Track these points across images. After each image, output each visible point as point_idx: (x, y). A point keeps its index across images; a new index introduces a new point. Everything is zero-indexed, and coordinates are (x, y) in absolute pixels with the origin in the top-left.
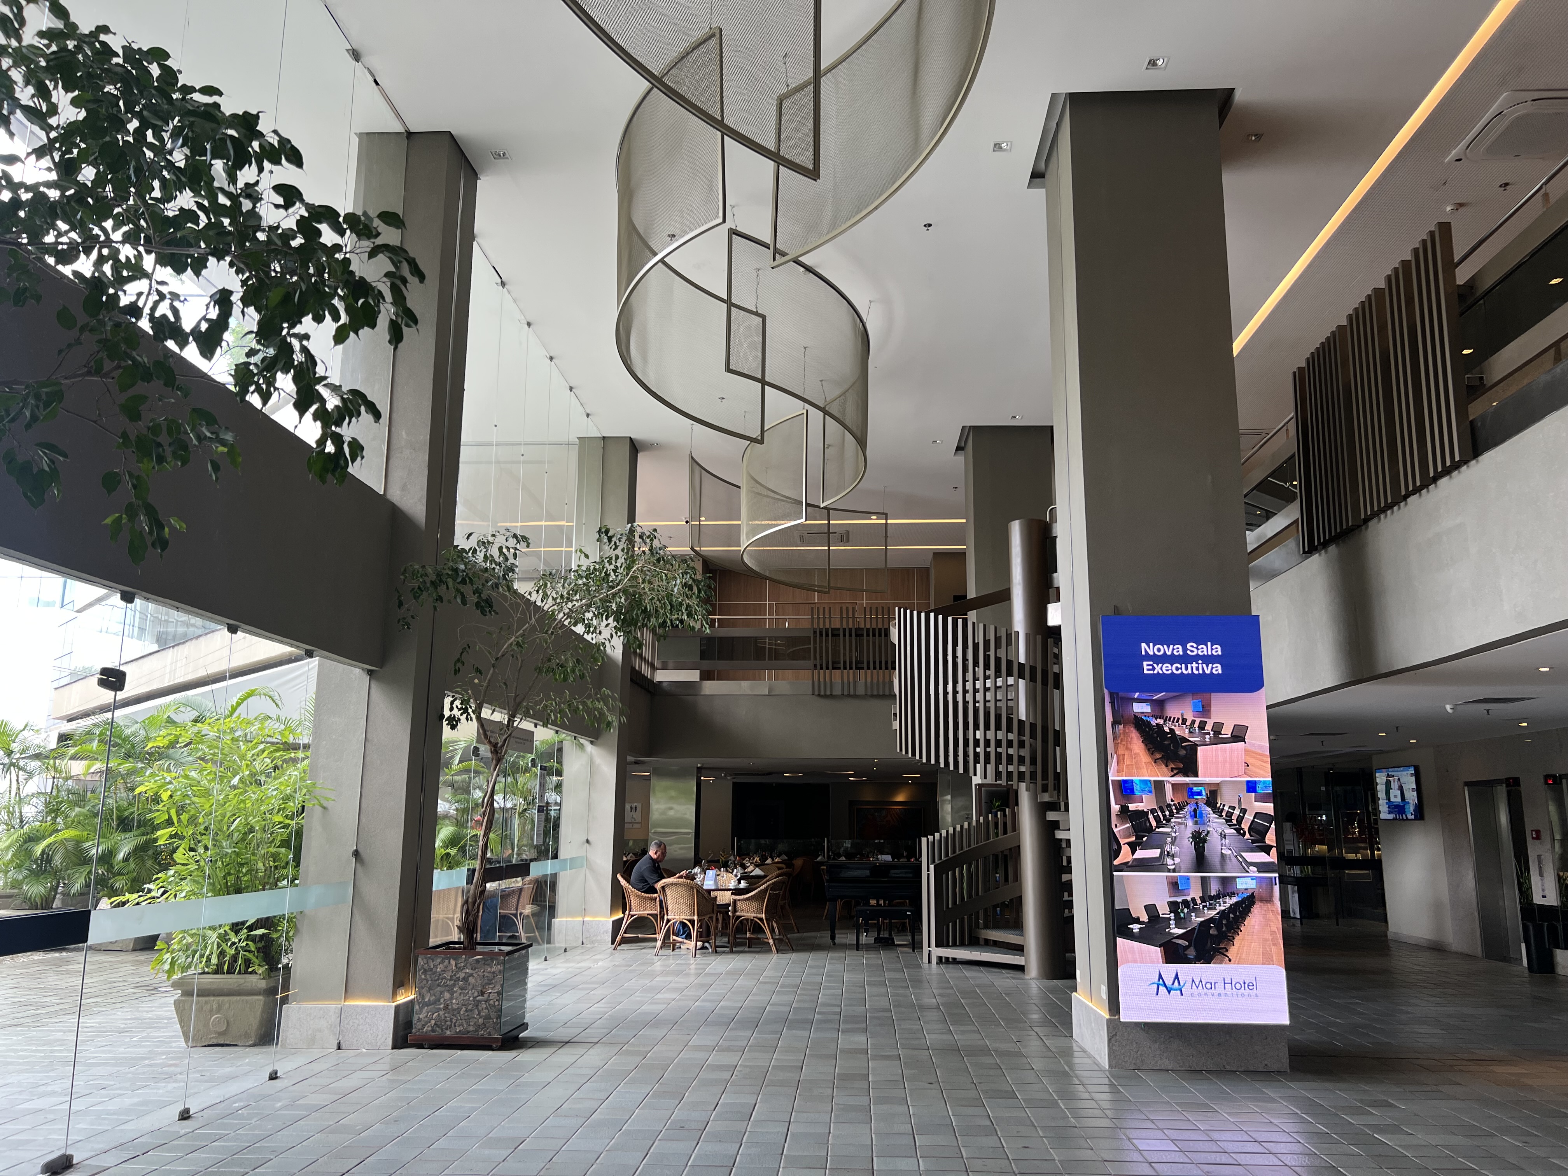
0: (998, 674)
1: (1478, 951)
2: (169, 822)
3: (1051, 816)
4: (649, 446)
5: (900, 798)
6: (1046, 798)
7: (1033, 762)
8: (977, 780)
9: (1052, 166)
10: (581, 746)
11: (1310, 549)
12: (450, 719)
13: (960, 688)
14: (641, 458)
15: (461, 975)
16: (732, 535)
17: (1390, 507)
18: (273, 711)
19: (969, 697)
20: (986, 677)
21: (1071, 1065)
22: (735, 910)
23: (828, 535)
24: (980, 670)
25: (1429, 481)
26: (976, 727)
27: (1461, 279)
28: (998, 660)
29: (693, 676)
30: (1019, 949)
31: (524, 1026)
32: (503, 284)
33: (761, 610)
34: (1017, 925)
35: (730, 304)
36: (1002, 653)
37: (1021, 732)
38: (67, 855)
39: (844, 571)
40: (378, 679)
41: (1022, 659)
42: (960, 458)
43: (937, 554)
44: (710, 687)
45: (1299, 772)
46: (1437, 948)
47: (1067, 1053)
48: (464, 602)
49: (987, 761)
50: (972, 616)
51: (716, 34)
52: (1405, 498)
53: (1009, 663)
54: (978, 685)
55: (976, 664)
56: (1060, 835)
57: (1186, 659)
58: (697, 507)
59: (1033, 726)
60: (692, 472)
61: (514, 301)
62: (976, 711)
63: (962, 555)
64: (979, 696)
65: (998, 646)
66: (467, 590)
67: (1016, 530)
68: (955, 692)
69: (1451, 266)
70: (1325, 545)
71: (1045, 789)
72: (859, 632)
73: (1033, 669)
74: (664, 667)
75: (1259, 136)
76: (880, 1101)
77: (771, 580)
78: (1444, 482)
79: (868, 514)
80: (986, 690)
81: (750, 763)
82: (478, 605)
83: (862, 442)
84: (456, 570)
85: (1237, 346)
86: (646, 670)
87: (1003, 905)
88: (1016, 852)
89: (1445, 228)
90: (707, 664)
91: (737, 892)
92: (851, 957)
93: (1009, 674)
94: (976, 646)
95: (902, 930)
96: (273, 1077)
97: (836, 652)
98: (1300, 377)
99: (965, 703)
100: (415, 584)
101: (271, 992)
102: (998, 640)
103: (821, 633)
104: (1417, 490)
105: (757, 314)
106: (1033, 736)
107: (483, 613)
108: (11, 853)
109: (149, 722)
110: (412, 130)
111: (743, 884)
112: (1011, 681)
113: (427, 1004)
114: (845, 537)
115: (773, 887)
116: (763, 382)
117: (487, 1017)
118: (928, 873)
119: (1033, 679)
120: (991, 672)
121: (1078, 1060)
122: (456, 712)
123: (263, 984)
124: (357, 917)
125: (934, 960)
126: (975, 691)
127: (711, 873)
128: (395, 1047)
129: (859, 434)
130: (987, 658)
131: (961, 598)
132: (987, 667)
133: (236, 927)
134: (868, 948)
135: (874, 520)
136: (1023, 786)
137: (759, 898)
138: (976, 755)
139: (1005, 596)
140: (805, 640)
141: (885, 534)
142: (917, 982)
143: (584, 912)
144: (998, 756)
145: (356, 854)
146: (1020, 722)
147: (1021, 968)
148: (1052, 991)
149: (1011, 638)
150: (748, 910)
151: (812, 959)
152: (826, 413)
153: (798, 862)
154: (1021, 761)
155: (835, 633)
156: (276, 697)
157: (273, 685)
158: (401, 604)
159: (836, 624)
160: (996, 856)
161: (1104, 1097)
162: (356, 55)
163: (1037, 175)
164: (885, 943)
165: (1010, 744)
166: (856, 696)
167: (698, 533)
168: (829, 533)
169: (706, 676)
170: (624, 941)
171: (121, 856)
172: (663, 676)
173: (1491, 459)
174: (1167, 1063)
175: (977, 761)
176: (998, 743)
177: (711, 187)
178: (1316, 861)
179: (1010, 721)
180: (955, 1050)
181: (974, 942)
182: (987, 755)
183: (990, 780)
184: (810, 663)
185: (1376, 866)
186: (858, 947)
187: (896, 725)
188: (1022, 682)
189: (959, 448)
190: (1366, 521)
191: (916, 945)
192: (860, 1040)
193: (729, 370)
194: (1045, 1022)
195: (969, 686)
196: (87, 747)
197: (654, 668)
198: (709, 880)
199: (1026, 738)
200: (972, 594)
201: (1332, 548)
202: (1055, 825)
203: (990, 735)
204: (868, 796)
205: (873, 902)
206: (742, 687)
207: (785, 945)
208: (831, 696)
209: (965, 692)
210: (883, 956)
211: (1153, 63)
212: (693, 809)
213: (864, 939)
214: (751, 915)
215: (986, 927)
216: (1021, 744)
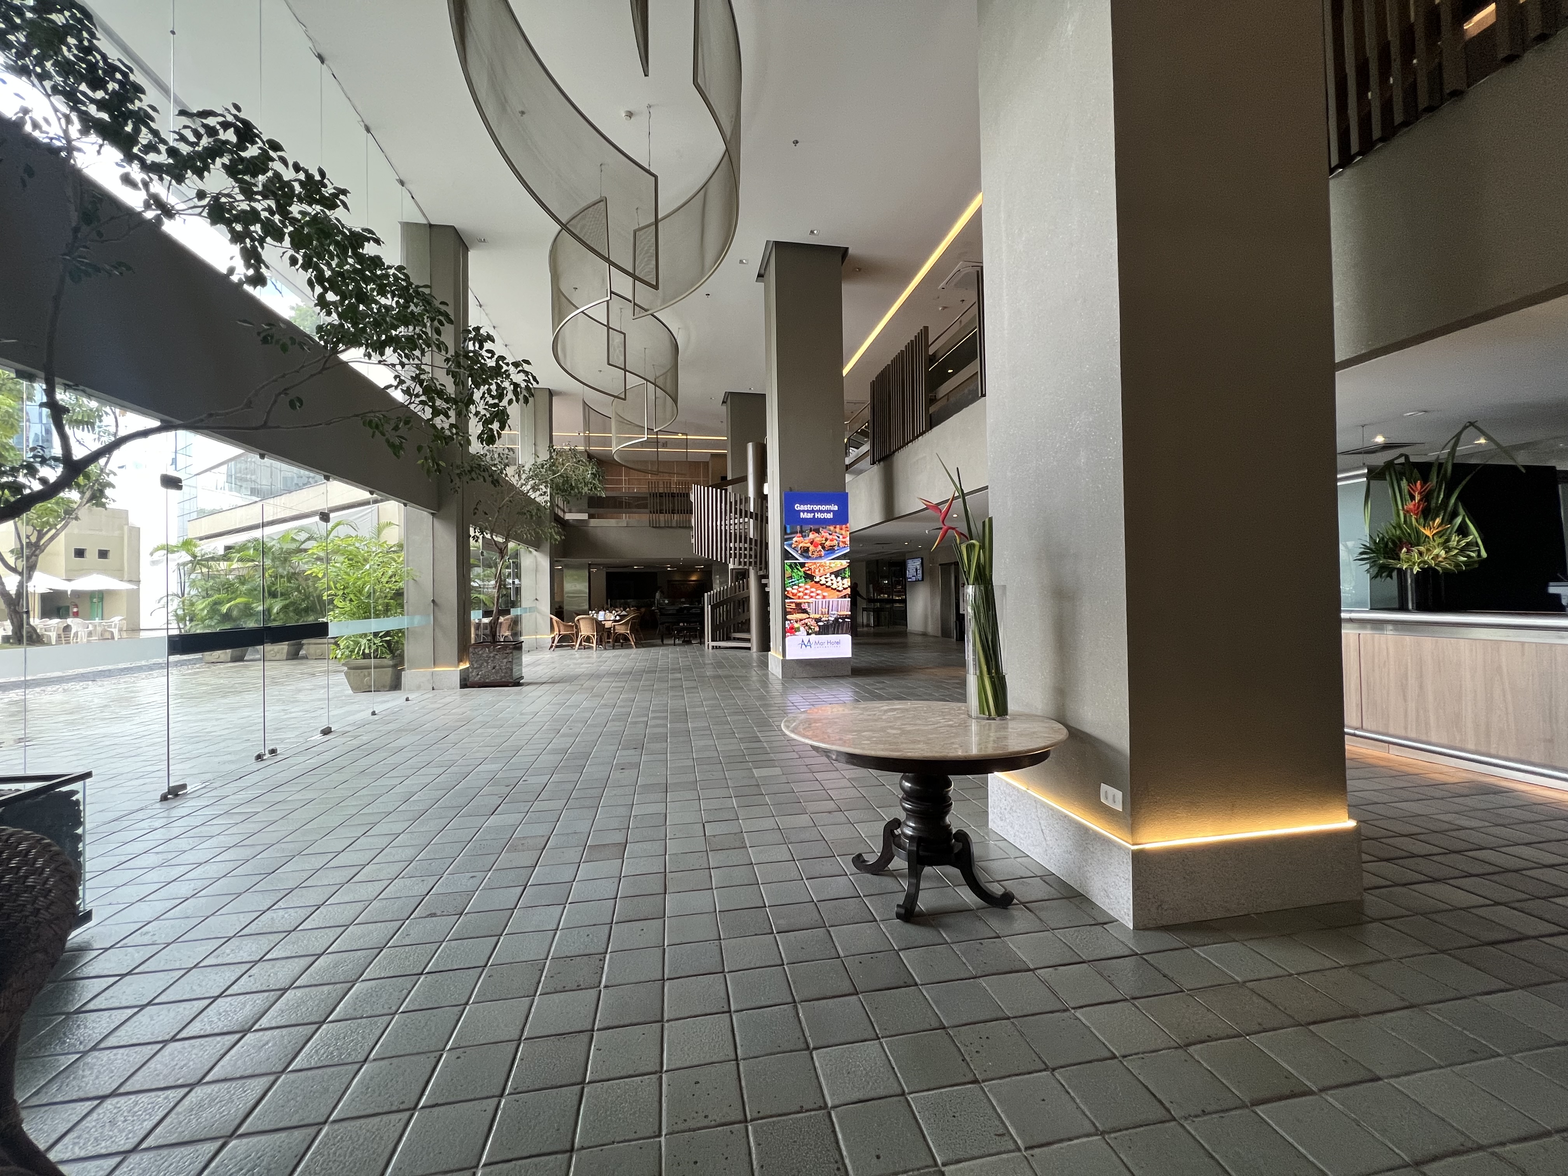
0: (741, 517)
1: (940, 634)
2: (329, 588)
3: (764, 581)
4: (559, 394)
5: (694, 578)
6: (761, 573)
7: (756, 557)
8: (731, 566)
9: (767, 272)
10: (530, 552)
11: (873, 463)
12: (474, 537)
13: (723, 523)
14: (555, 399)
15: (492, 655)
16: (607, 442)
17: (901, 447)
18: (354, 533)
19: (727, 528)
20: (735, 518)
21: (768, 679)
22: (614, 630)
23: (657, 443)
24: (733, 515)
25: (915, 438)
26: (731, 542)
27: (931, 353)
28: (741, 510)
29: (585, 516)
30: (748, 640)
31: (522, 678)
32: (481, 306)
33: (619, 482)
34: (748, 631)
35: (609, 328)
36: (743, 507)
37: (751, 543)
38: (240, 610)
39: (664, 462)
40: (439, 518)
41: (752, 510)
42: (724, 408)
43: (713, 455)
44: (594, 522)
45: (877, 561)
46: (924, 634)
47: (766, 675)
48: (485, 481)
49: (735, 557)
50: (730, 488)
51: (603, 200)
52: (907, 444)
53: (746, 512)
54: (732, 522)
55: (731, 512)
56: (767, 589)
57: (813, 511)
58: (587, 425)
59: (756, 541)
60: (584, 409)
61: (487, 314)
62: (730, 533)
63: (725, 455)
64: (732, 527)
65: (741, 503)
66: (486, 474)
67: (750, 447)
68: (721, 525)
69: (928, 346)
70: (879, 461)
71: (761, 569)
72: (673, 495)
73: (757, 514)
74: (570, 512)
75: (860, 270)
76: (687, 693)
77: (625, 466)
78: (920, 438)
79: (677, 433)
80: (735, 524)
81: (617, 561)
82: (492, 482)
83: (675, 401)
84: (480, 465)
85: (845, 372)
86: (561, 514)
87: (742, 623)
88: (748, 599)
89: (926, 328)
90: (592, 511)
91: (615, 621)
92: (671, 649)
93: (746, 516)
94: (731, 503)
95: (695, 637)
96: (407, 700)
97: (661, 504)
98: (873, 384)
99: (726, 530)
100: (458, 471)
101: (395, 666)
102: (741, 500)
103: (654, 495)
104: (911, 441)
105: (621, 332)
106: (756, 545)
107: (495, 486)
108: (206, 612)
109: (283, 537)
110: (432, 223)
111: (618, 618)
112: (746, 520)
113: (476, 668)
114: (665, 444)
115: (633, 618)
116: (625, 371)
117: (506, 673)
118: (708, 609)
119: (756, 519)
120: (738, 516)
121: (770, 676)
122: (477, 534)
123: (391, 663)
124: (437, 630)
125: (710, 648)
126: (730, 525)
127: (602, 613)
128: (461, 688)
129: (673, 396)
130: (736, 509)
131: (724, 478)
132: (736, 513)
133: (376, 634)
134: (679, 645)
135: (680, 436)
136: (751, 568)
137: (626, 623)
138: (730, 554)
139: (745, 479)
140: (645, 498)
141: (686, 443)
142: (703, 656)
143: (536, 633)
144: (740, 554)
145: (433, 601)
146: (751, 539)
147: (749, 649)
148: (762, 656)
149: (747, 499)
150: (621, 629)
151: (653, 650)
152: (656, 385)
153: (643, 610)
154: (751, 556)
155: (661, 495)
156: (354, 526)
157: (351, 519)
158: (452, 481)
159: (661, 491)
160: (739, 601)
161: (779, 687)
162: (402, 183)
163: (760, 276)
164: (687, 642)
165: (745, 549)
166: (671, 527)
167: (588, 440)
168: (658, 442)
169: (591, 516)
170: (557, 647)
171: (275, 611)
172: (569, 516)
173: (935, 430)
174: (805, 675)
175: (730, 557)
176: (740, 549)
177: (604, 280)
178: (881, 601)
179: (746, 538)
180: (720, 677)
181: (729, 639)
182: (735, 554)
183: (737, 566)
184: (648, 510)
185: (904, 601)
186: (675, 645)
187: (693, 541)
188: (751, 520)
189: (724, 402)
190: (894, 452)
191: (702, 643)
192: (678, 675)
193: (609, 364)
194: (758, 666)
195: (727, 522)
196: (246, 553)
197: (564, 512)
198: (601, 616)
199: (753, 546)
200: (729, 478)
201: (882, 463)
202: (766, 585)
203: (737, 545)
204: (677, 577)
205: (681, 624)
206: (612, 522)
207: (638, 645)
208: (660, 527)
209: (726, 525)
210: (686, 648)
211: (812, 232)
212: (587, 584)
213: (677, 641)
214: (622, 632)
215: (734, 632)
216: (751, 549)
